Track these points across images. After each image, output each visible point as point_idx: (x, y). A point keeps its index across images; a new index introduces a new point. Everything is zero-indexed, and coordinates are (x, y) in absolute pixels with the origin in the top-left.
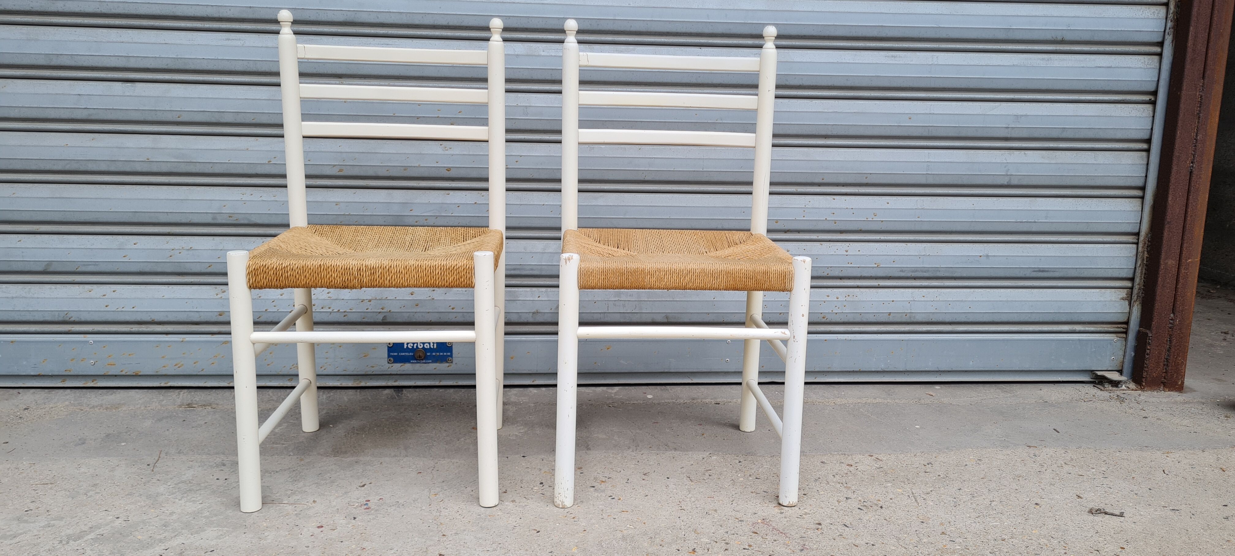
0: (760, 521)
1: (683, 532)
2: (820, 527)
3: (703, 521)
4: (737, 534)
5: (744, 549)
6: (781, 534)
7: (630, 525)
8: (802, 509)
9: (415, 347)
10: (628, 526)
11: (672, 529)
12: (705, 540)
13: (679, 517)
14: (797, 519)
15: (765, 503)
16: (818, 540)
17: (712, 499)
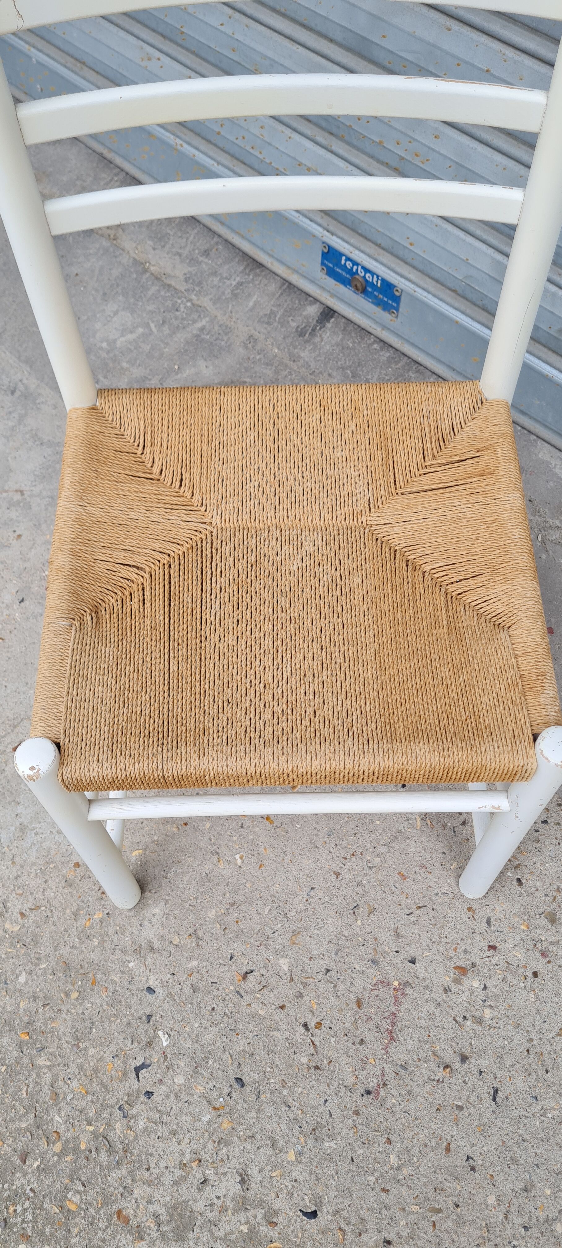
0: (396, 983)
1: (279, 925)
2: (457, 1065)
3: (331, 920)
4: (335, 986)
5: (305, 1025)
6: (386, 1035)
7: (241, 858)
8: (487, 1003)
9: (354, 270)
10: (237, 857)
11: (275, 905)
12: (284, 964)
13: (312, 889)
14: (451, 1019)
15: (455, 949)
16: (416, 1090)
17: (400, 880)
